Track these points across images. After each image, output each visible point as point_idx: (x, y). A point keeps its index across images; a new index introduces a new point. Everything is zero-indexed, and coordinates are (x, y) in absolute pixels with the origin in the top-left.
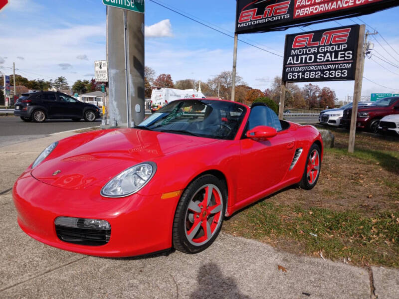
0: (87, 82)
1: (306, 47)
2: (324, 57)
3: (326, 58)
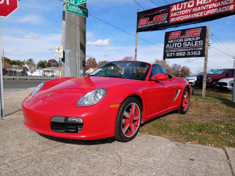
0: (46, 62)
1: (177, 39)
2: (187, 44)
3: (188, 45)
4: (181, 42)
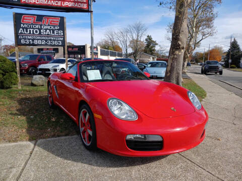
4: (38, 29)
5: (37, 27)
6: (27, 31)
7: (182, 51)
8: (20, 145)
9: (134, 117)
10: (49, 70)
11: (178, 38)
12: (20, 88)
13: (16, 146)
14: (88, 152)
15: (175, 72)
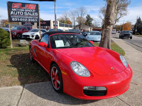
4: (23, 11)
5: (22, 10)
6: (16, 13)
7: (112, 26)
8: (14, 88)
9: (88, 75)
10: (29, 36)
11: (109, 18)
12: (12, 47)
13: (11, 89)
14: (57, 94)
15: (107, 39)
